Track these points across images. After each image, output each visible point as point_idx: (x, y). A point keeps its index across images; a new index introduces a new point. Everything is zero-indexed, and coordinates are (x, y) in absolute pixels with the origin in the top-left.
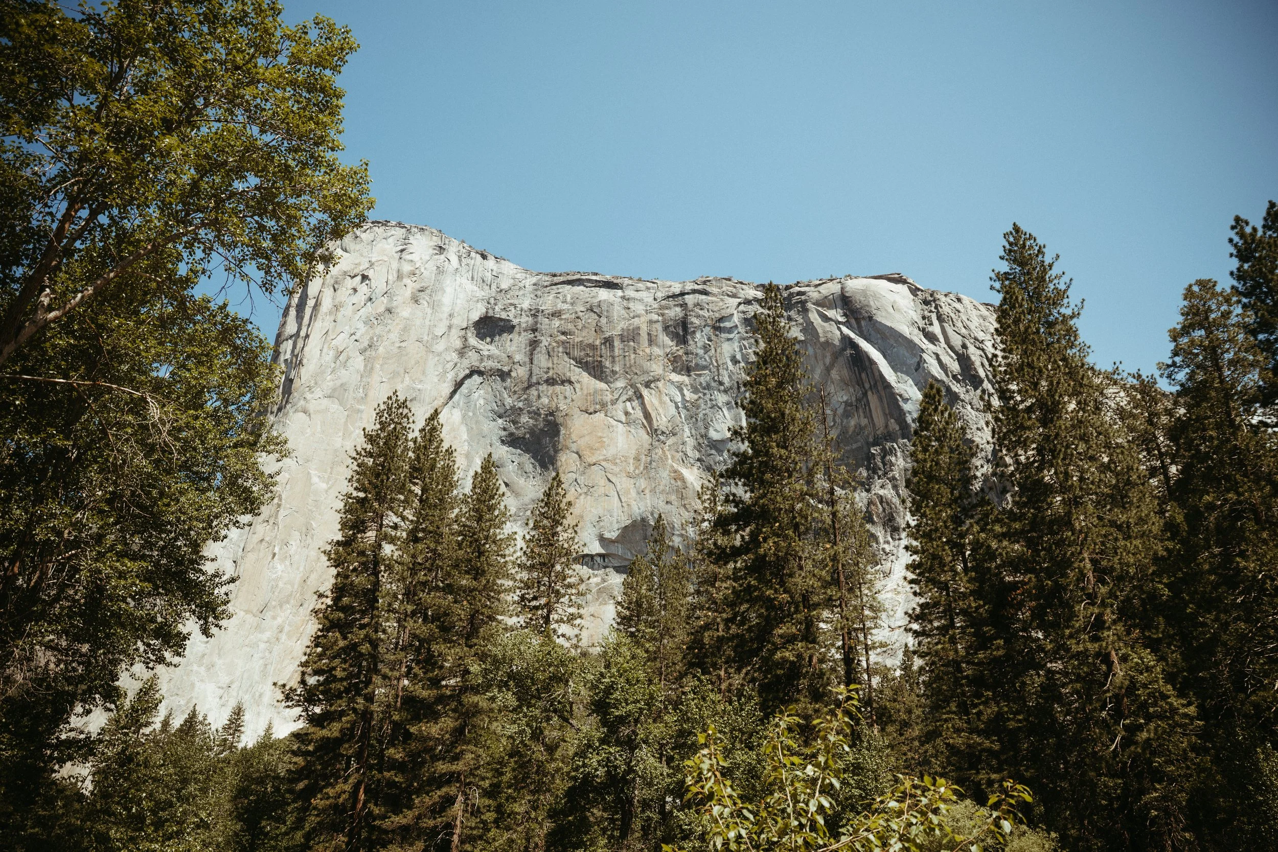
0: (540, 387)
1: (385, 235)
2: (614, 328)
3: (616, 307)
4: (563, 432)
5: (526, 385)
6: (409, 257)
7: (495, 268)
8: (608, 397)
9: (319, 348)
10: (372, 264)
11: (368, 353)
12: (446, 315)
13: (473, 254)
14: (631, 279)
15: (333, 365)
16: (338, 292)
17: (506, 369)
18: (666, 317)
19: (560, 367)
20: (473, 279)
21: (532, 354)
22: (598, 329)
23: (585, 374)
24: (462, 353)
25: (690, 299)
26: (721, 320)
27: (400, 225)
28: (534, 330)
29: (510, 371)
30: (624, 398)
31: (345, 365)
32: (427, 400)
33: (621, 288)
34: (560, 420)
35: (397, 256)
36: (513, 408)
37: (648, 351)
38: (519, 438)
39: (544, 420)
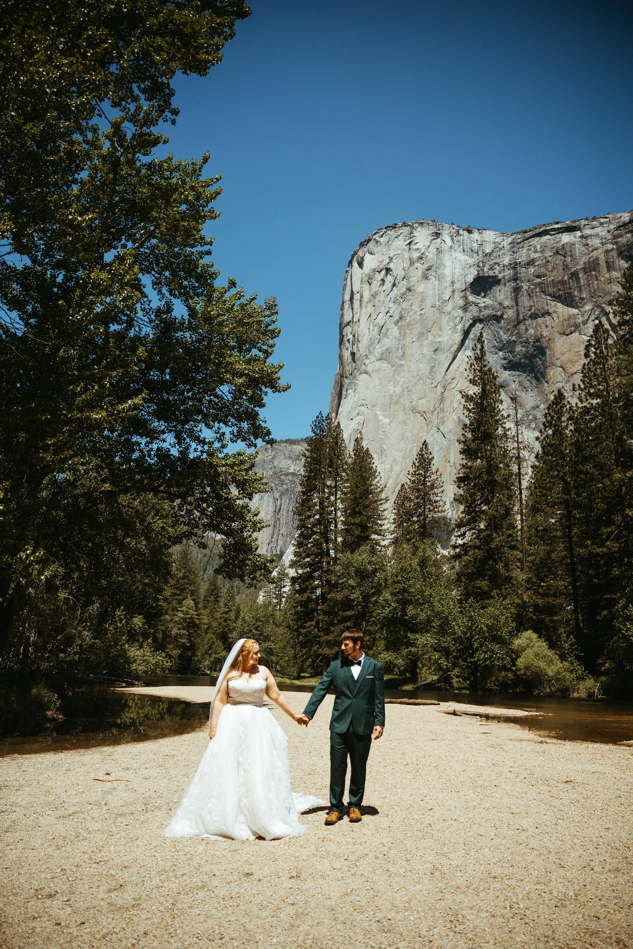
0: (527, 322)
1: (396, 235)
2: (577, 264)
3: (577, 246)
4: (548, 353)
5: (515, 323)
6: (415, 247)
7: (479, 238)
8: (580, 320)
9: (367, 328)
10: (391, 259)
11: (400, 324)
12: (449, 283)
13: (461, 232)
14: (587, 219)
15: (378, 337)
16: (372, 285)
17: (499, 314)
18: (620, 244)
19: (539, 303)
20: (464, 251)
21: (516, 298)
22: (566, 268)
23: (559, 305)
24: (465, 309)
27: (405, 225)
28: (515, 279)
29: (503, 314)
30: (592, 317)
31: (386, 335)
32: (446, 348)
33: (580, 229)
34: (545, 344)
35: (407, 248)
36: (509, 342)
37: (607, 276)
38: (517, 363)
39: (533, 347)
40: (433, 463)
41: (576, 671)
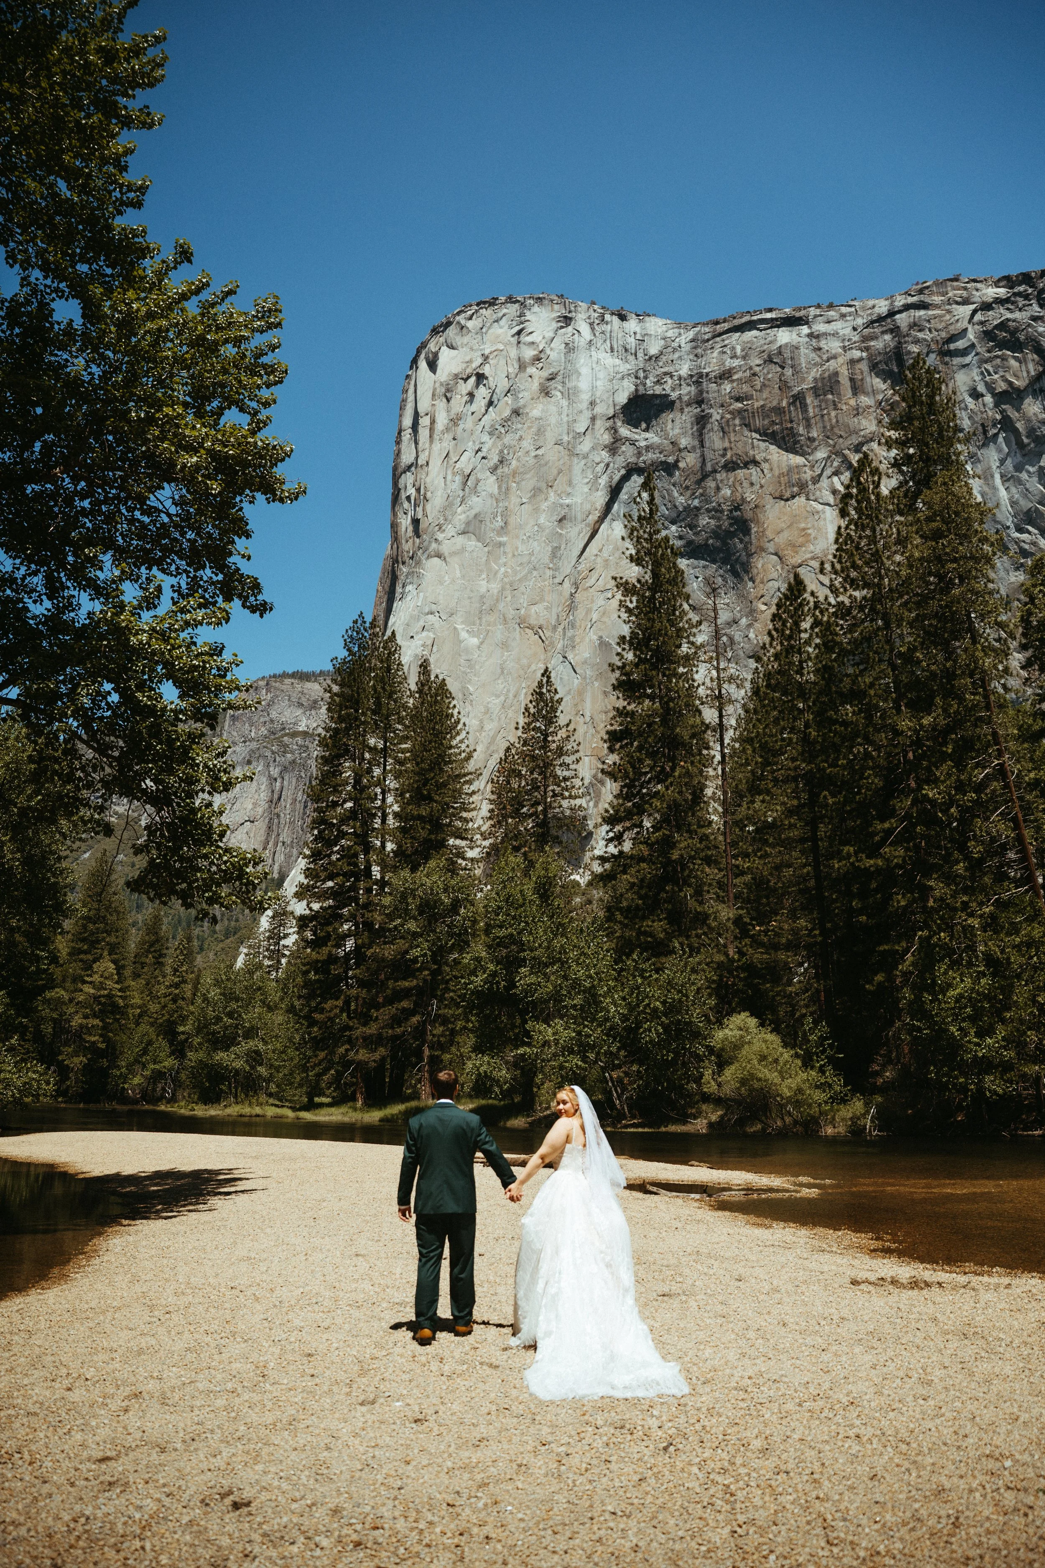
0: (718, 476)
1: (495, 317)
2: (803, 380)
3: (803, 351)
4: (754, 530)
5: (699, 476)
6: (529, 339)
7: (638, 330)
8: (808, 475)
9: (441, 476)
10: (486, 358)
11: (499, 471)
12: (585, 405)
13: (608, 317)
14: (818, 306)
15: (461, 493)
16: (452, 401)
17: (671, 460)
18: (873, 351)
19: (740, 445)
20: (612, 350)
22: (784, 386)
23: (773, 448)
24: (613, 449)
25: (902, 319)
26: (952, 338)
27: (511, 300)
28: (700, 402)
29: (677, 461)
30: (828, 472)
31: (475, 490)
32: (580, 517)
33: (807, 323)
34: (749, 515)
35: (514, 340)
36: (687, 509)
37: (852, 402)
38: (700, 546)
39: (729, 518)
40: (560, 708)
41: (830, 1084)
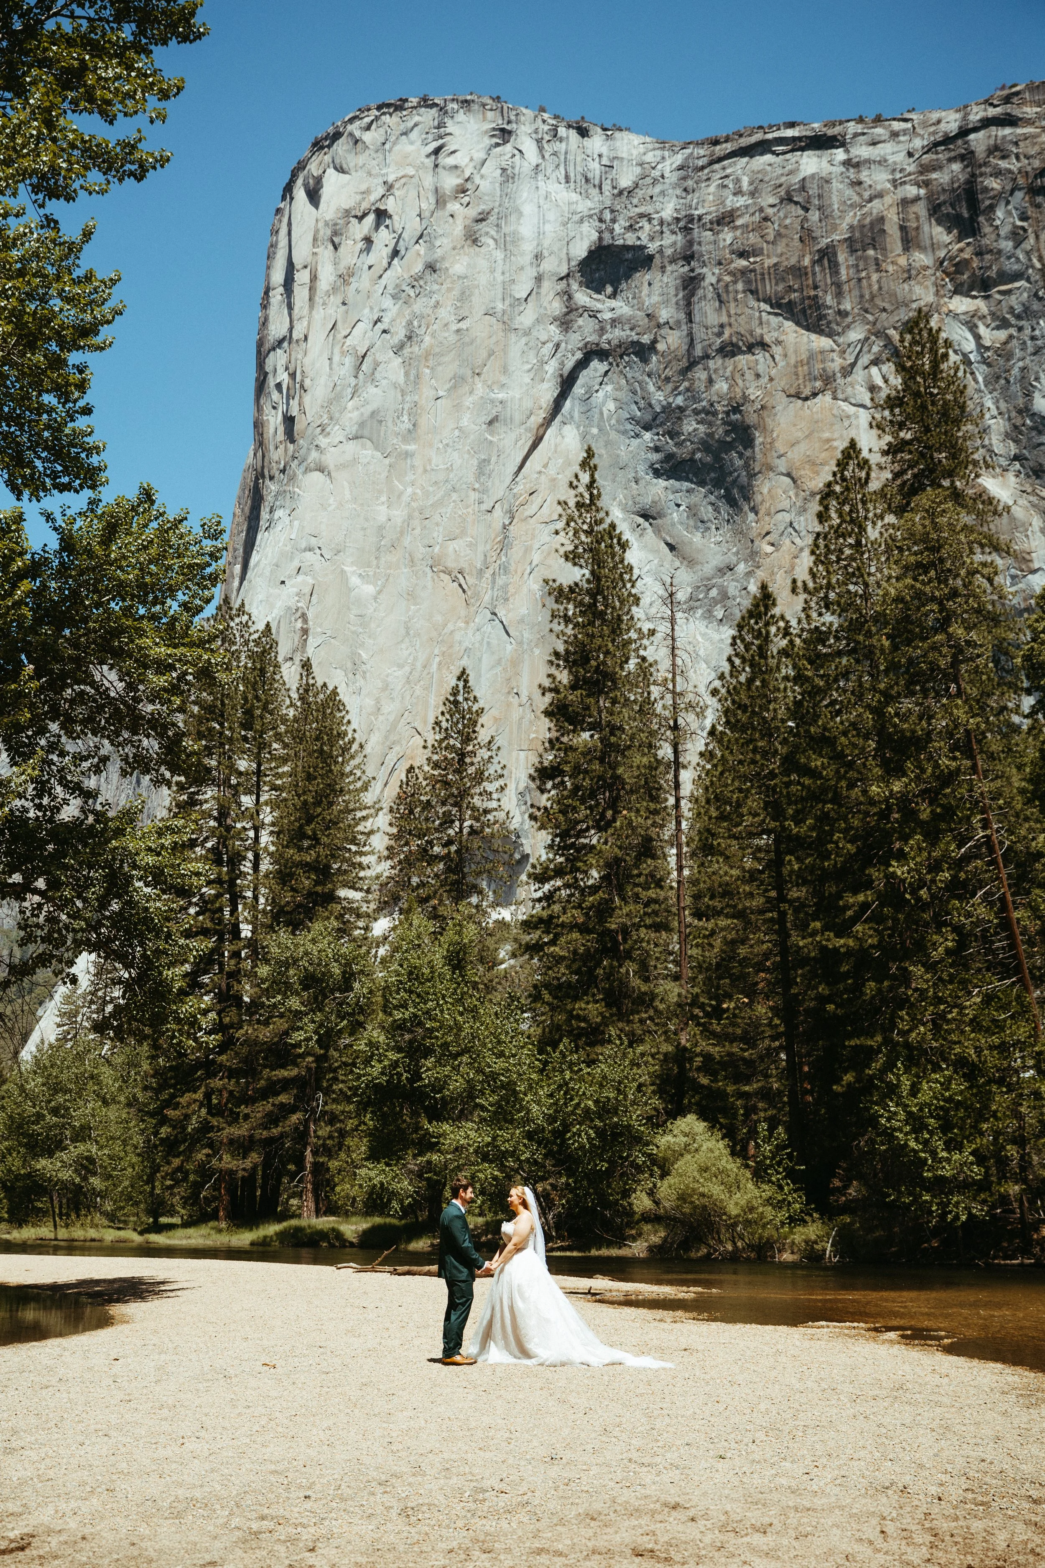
0: (711, 363)
1: (402, 127)
2: (835, 228)
3: (836, 185)
4: (759, 440)
5: (684, 363)
6: (451, 161)
7: (604, 151)
8: (836, 363)
9: (326, 356)
10: (389, 187)
11: (406, 351)
12: (528, 258)
13: (562, 131)
14: (860, 120)
15: (353, 381)
16: (341, 249)
17: (646, 339)
18: (934, 187)
19: (742, 320)
20: (567, 179)
21: (689, 304)
22: (807, 236)
23: (789, 325)
24: (565, 322)
25: (979, 141)
27: (426, 103)
28: (688, 257)
29: (655, 341)
30: (865, 360)
31: (372, 377)
32: (518, 417)
33: (843, 144)
34: (752, 419)
35: (429, 162)
36: (667, 409)
37: (903, 261)
38: (684, 461)
39: (725, 423)
40: (481, 721)
41: (789, 1204)
